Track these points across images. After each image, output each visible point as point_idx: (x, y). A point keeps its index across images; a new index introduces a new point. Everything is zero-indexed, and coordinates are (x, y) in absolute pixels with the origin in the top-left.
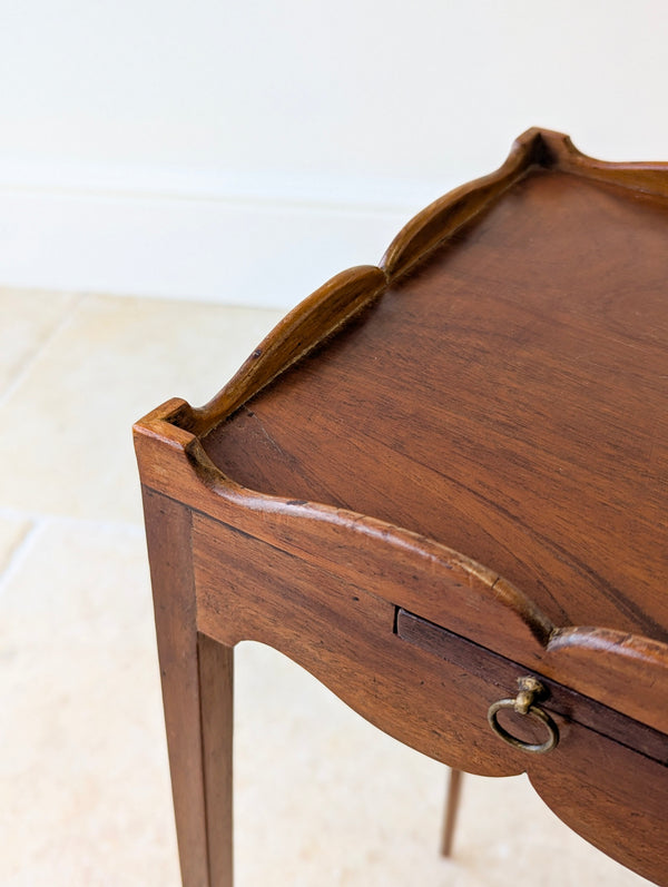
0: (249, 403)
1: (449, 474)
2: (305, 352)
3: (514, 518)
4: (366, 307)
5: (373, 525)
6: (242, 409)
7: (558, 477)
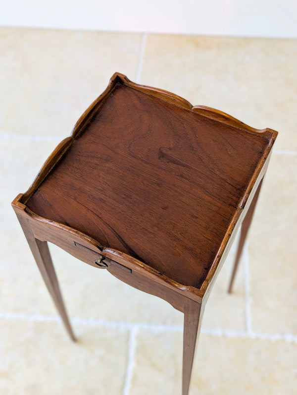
0: (38, 187)
1: (86, 206)
2: (52, 168)
3: (100, 218)
4: (68, 150)
5: (67, 229)
6: (37, 189)
7: (111, 205)
